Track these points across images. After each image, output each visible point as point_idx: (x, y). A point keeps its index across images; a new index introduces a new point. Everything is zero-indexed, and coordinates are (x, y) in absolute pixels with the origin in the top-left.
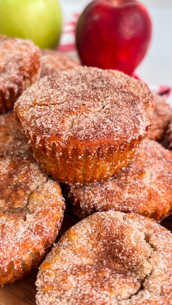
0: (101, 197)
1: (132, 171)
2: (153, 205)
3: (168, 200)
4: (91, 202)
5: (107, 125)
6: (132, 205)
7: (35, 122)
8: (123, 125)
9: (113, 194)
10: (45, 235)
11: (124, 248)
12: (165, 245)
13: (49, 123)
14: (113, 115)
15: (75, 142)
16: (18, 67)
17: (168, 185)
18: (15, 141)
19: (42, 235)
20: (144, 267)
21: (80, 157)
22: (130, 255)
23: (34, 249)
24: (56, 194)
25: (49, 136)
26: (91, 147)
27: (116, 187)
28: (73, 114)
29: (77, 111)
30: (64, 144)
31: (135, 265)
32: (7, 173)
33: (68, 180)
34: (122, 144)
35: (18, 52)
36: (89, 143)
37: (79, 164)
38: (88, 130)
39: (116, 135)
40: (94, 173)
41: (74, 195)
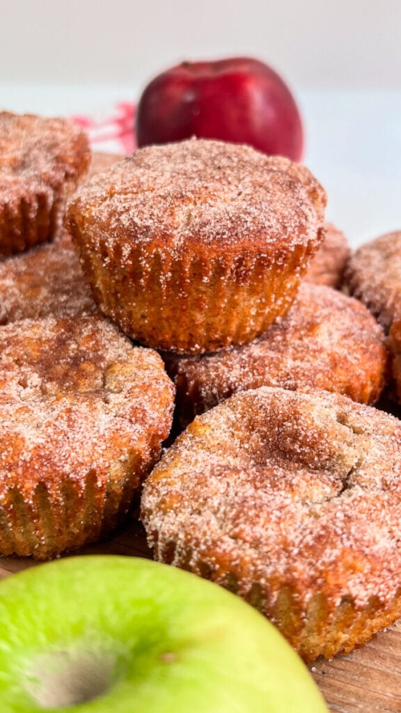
0: (242, 369)
1: (293, 327)
2: (343, 378)
3: (366, 371)
4: (224, 382)
5: (253, 216)
6: (302, 378)
7: (118, 220)
8: (280, 217)
9: (264, 361)
10: (151, 422)
11: (303, 433)
12: (376, 425)
13: (146, 219)
14: (260, 202)
15: (198, 247)
16: (50, 157)
17: (364, 346)
18: (54, 295)
19: (146, 423)
20: (344, 456)
21: (206, 280)
22: (316, 443)
23: (131, 452)
25: (148, 239)
26: (226, 255)
27: (267, 352)
28: (188, 202)
29: (195, 197)
30: (176, 252)
31: (327, 460)
32: (55, 338)
33: (176, 342)
34: (280, 255)
35: (47, 133)
36: (223, 248)
37: (202, 297)
38: (220, 224)
39: (269, 232)
40: (228, 322)
41: (187, 375)
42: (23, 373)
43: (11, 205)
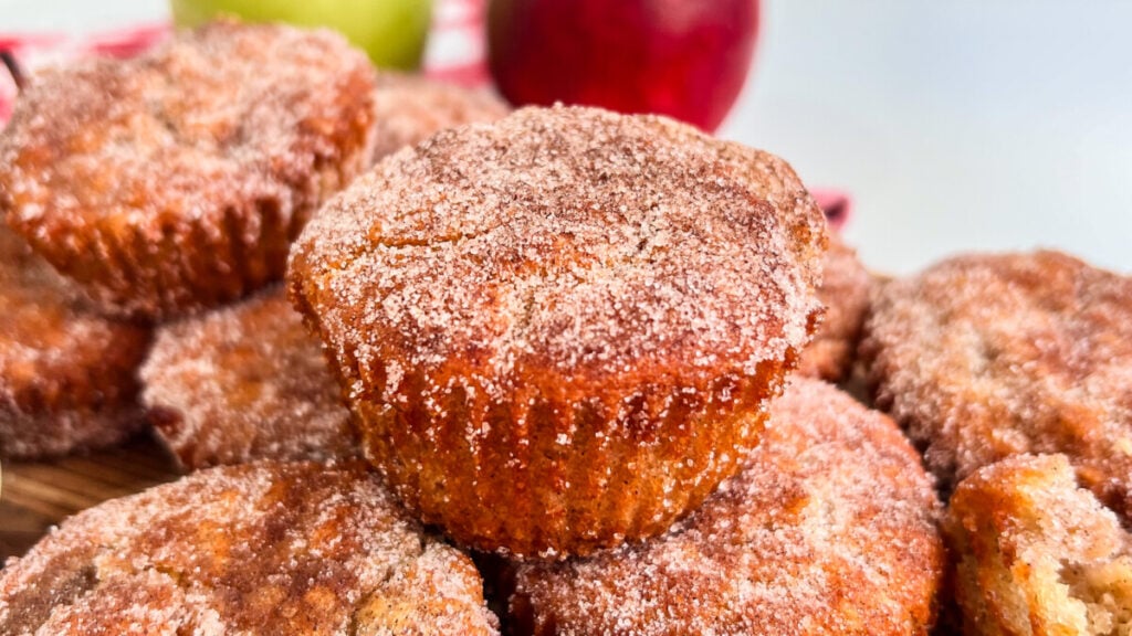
0: (644, 601)
1: (753, 496)
2: (853, 624)
3: (904, 602)
4: (606, 627)
5: (667, 306)
6: (768, 628)
7: (380, 306)
8: (726, 305)
9: (691, 586)
13: (435, 309)
14: (684, 270)
15: (545, 377)
16: (290, 121)
17: (899, 544)
18: (284, 401)
21: (563, 439)
24: (467, 599)
25: (438, 359)
26: (606, 394)
27: (699, 561)
28: (528, 271)
29: (544, 260)
30: (498, 386)
32: (262, 525)
33: (508, 542)
34: (725, 382)
35: (290, 70)
36: (600, 380)
37: (558, 467)
38: (592, 327)
39: (701, 343)
40: (613, 506)
41: (533, 601)
42: (188, 607)
43: (206, 223)
